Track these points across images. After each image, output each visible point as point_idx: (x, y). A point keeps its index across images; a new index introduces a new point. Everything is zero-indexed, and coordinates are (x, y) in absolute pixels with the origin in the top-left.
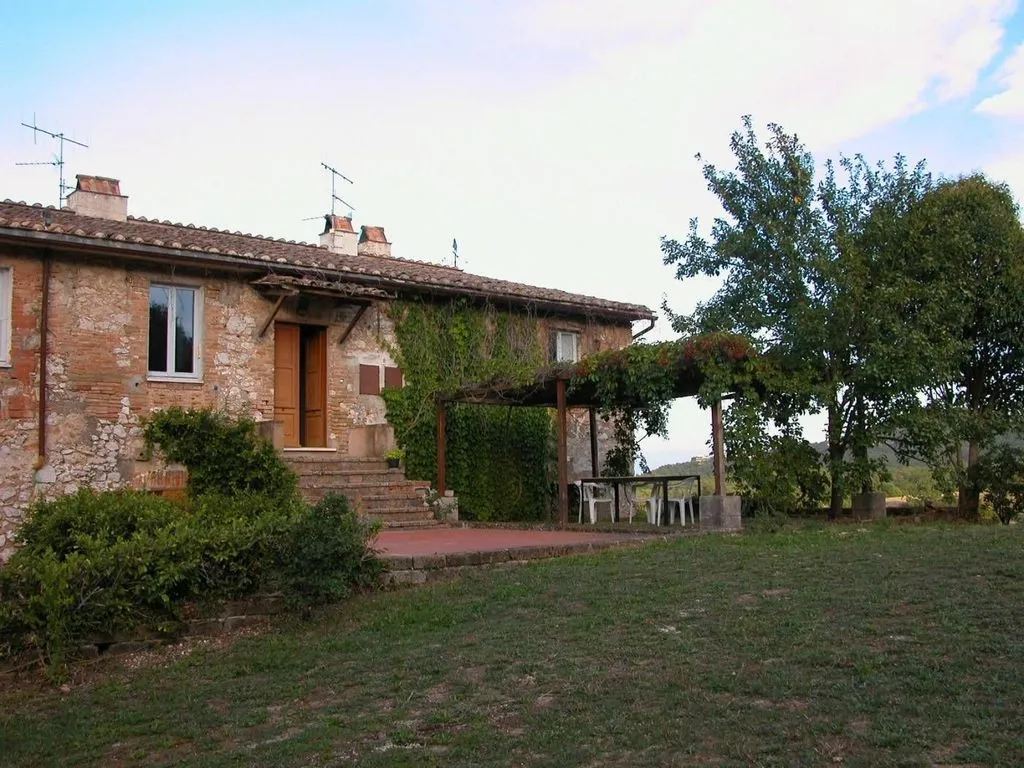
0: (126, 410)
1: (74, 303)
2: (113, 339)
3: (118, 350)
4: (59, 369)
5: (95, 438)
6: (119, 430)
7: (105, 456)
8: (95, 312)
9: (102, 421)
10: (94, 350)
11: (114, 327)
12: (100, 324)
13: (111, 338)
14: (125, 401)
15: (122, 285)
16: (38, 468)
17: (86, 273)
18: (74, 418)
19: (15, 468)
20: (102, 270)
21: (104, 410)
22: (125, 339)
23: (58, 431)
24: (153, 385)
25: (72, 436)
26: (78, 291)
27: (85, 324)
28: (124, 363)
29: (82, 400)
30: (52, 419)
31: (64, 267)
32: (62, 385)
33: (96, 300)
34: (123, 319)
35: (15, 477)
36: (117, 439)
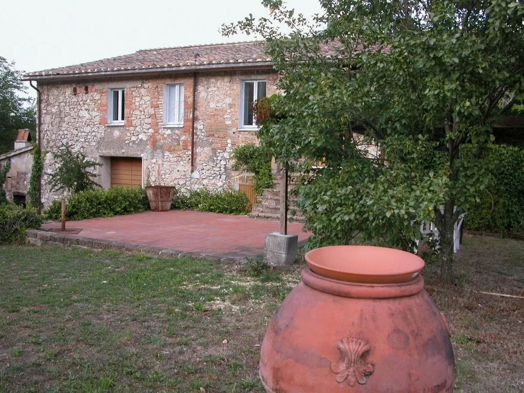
0: (229, 145)
1: (207, 96)
2: (223, 111)
3: (226, 116)
4: (202, 127)
5: (215, 158)
6: (226, 155)
7: (220, 167)
8: (217, 98)
9: (219, 151)
10: (216, 117)
11: (224, 105)
12: (218, 105)
13: (222, 110)
14: (229, 141)
15: (228, 84)
16: (192, 171)
17: (213, 80)
18: (207, 150)
19: (184, 171)
20: (219, 78)
21: (219, 145)
22: (229, 111)
23: (201, 155)
24: (242, 133)
25: (206, 157)
26: (210, 90)
27: (212, 105)
28: (228, 122)
29: (210, 141)
30: (198, 150)
31: (203, 79)
32: (203, 134)
33: (216, 93)
34: (228, 100)
35: (185, 175)
36: (225, 159)
